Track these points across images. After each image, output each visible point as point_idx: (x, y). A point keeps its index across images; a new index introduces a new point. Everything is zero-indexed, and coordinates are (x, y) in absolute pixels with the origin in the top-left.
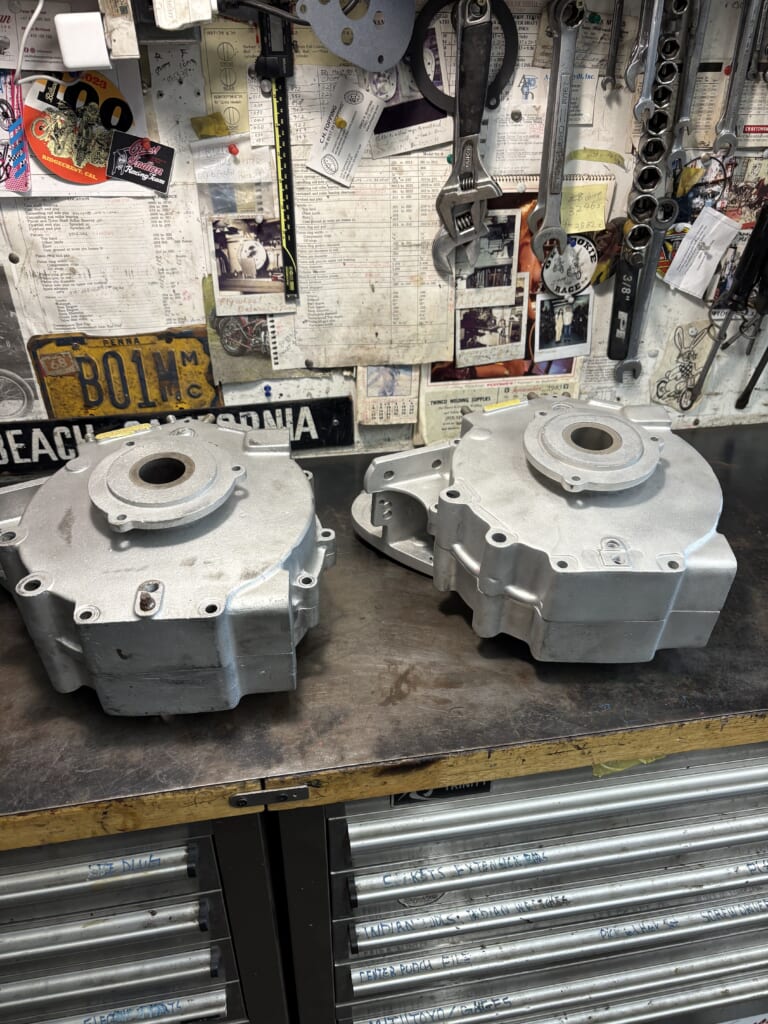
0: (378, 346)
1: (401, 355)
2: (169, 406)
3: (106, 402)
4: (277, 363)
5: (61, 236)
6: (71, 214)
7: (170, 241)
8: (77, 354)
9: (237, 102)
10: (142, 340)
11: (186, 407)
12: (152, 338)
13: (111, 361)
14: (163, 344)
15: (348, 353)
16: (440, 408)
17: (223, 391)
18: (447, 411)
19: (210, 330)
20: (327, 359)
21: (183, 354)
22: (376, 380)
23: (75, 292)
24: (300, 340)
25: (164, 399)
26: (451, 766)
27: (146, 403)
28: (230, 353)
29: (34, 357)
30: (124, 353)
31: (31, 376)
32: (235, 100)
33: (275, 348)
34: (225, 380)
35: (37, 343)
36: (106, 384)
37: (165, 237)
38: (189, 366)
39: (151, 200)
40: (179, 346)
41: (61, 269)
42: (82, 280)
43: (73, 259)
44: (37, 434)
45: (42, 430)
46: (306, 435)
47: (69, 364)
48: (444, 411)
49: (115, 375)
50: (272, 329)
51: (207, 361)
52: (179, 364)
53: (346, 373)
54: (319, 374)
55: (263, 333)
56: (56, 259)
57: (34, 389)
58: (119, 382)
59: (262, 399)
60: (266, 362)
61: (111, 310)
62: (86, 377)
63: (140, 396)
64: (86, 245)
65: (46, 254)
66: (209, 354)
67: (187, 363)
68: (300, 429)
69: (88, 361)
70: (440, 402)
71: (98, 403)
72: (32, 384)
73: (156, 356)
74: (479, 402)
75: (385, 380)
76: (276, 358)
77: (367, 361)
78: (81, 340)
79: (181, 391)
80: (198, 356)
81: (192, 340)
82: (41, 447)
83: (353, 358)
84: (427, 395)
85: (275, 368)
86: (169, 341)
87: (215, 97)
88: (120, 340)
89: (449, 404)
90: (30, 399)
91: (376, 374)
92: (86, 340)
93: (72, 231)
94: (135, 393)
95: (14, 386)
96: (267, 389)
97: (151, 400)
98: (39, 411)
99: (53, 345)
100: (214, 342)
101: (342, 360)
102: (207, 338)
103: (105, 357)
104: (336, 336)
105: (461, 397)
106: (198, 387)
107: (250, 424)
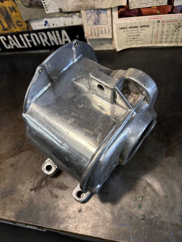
1: (100, 3)
2: (12, 30)
4: (47, 10)
11: (19, 30)
16: (124, 31)
17: (30, 23)
18: (127, 32)
20: (67, 7)
21: (9, 8)
22: (91, 17)
25: (10, 28)
28: (26, 6)
33: (44, 3)
34: (28, 18)
38: (14, 14)
40: (7, 4)
48: (126, 32)
52: (10, 12)
54: (66, 15)
63: (1, 26)
66: (18, 7)
67: (12, 11)
68: (64, 40)
70: (124, 28)
74: (144, 28)
75: (95, 16)
79: (14, 23)
80: (16, 9)
83: (78, 6)
84: (117, 25)
85: (47, 12)
86: (2, 2)
89: (128, 29)
96: (46, 22)
97: (6, 28)
101: (74, 8)
105: (134, 26)
106: (20, 22)
107: (44, 38)
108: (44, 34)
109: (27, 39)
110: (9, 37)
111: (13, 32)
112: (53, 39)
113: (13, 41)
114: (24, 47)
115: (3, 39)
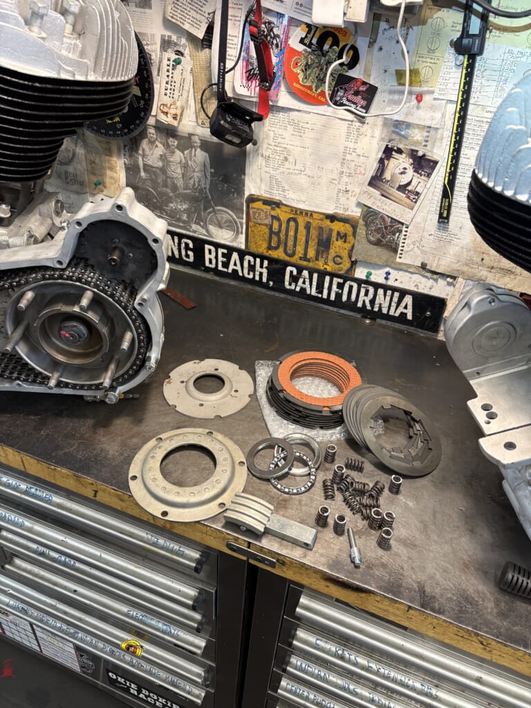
0: (480, 268)
1: (497, 278)
2: (317, 264)
3: (281, 250)
4: (401, 258)
5: (286, 134)
6: (296, 122)
7: (354, 154)
8: (273, 213)
9: (434, 63)
10: (315, 216)
11: (329, 269)
12: (321, 216)
13: (292, 224)
14: (328, 222)
15: (456, 267)
17: (357, 265)
19: (361, 222)
20: (438, 265)
21: (338, 233)
23: (283, 173)
24: (423, 247)
25: (317, 259)
26: (378, 601)
27: (305, 258)
28: (370, 242)
29: (248, 207)
30: (302, 221)
31: (242, 219)
32: (433, 61)
33: (403, 247)
34: (360, 258)
35: (252, 199)
36: (284, 237)
37: (351, 150)
38: (340, 243)
39: (350, 123)
40: (337, 227)
41: (280, 156)
42: (290, 166)
43: (289, 152)
44: (235, 256)
45: (238, 255)
46: (403, 315)
47: (267, 218)
49: (292, 233)
50: (405, 233)
51: (352, 242)
52: (333, 239)
53: (449, 279)
54: (429, 275)
55: (398, 234)
56: (278, 149)
57: (242, 228)
58: (292, 239)
59: (381, 280)
60: (393, 254)
61: (302, 190)
62: (273, 229)
63: (302, 252)
64: (298, 144)
65: (273, 144)
66: (355, 238)
67: (339, 239)
68: (401, 309)
69: (278, 219)
71: (276, 248)
72: (242, 224)
73: (321, 229)
76: (401, 254)
77: (468, 275)
78: (278, 204)
79: (329, 256)
80: (348, 237)
81: (347, 225)
82: (235, 264)
83: (458, 270)
85: (398, 260)
86: (332, 221)
87: (419, 57)
88: (302, 212)
90: (238, 232)
92: (281, 206)
93: (294, 133)
94: (300, 250)
95: (231, 222)
96: (388, 273)
97: (308, 257)
98: (241, 243)
99: (260, 203)
100: (361, 230)
101: (449, 270)
102: (357, 226)
103: (289, 220)
104: (452, 252)
106: (341, 258)
107: (366, 294)
108: (371, 290)
109: (334, 287)
110: (305, 273)
111: (317, 267)
112: (382, 302)
113: (307, 281)
114: (320, 296)
115: (291, 272)
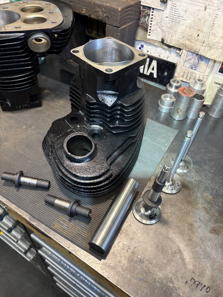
0: (196, 42)
1: (206, 51)
15: (181, 41)
16: (218, 87)
20: (171, 41)
22: (190, 59)
24: (162, 26)
33: (151, 27)
50: (152, 17)
53: (178, 52)
54: (166, 47)
55: (147, 17)
60: (145, 32)
68: (150, 70)
70: (219, 84)
75: (194, 62)
76: (150, 32)
77: (188, 48)
83: (183, 44)
84: (213, 77)
85: (148, 37)
91: (191, 57)
96: (141, 46)
